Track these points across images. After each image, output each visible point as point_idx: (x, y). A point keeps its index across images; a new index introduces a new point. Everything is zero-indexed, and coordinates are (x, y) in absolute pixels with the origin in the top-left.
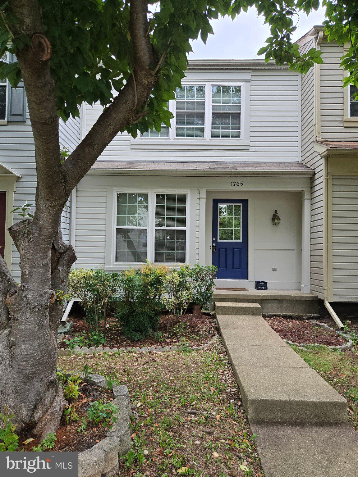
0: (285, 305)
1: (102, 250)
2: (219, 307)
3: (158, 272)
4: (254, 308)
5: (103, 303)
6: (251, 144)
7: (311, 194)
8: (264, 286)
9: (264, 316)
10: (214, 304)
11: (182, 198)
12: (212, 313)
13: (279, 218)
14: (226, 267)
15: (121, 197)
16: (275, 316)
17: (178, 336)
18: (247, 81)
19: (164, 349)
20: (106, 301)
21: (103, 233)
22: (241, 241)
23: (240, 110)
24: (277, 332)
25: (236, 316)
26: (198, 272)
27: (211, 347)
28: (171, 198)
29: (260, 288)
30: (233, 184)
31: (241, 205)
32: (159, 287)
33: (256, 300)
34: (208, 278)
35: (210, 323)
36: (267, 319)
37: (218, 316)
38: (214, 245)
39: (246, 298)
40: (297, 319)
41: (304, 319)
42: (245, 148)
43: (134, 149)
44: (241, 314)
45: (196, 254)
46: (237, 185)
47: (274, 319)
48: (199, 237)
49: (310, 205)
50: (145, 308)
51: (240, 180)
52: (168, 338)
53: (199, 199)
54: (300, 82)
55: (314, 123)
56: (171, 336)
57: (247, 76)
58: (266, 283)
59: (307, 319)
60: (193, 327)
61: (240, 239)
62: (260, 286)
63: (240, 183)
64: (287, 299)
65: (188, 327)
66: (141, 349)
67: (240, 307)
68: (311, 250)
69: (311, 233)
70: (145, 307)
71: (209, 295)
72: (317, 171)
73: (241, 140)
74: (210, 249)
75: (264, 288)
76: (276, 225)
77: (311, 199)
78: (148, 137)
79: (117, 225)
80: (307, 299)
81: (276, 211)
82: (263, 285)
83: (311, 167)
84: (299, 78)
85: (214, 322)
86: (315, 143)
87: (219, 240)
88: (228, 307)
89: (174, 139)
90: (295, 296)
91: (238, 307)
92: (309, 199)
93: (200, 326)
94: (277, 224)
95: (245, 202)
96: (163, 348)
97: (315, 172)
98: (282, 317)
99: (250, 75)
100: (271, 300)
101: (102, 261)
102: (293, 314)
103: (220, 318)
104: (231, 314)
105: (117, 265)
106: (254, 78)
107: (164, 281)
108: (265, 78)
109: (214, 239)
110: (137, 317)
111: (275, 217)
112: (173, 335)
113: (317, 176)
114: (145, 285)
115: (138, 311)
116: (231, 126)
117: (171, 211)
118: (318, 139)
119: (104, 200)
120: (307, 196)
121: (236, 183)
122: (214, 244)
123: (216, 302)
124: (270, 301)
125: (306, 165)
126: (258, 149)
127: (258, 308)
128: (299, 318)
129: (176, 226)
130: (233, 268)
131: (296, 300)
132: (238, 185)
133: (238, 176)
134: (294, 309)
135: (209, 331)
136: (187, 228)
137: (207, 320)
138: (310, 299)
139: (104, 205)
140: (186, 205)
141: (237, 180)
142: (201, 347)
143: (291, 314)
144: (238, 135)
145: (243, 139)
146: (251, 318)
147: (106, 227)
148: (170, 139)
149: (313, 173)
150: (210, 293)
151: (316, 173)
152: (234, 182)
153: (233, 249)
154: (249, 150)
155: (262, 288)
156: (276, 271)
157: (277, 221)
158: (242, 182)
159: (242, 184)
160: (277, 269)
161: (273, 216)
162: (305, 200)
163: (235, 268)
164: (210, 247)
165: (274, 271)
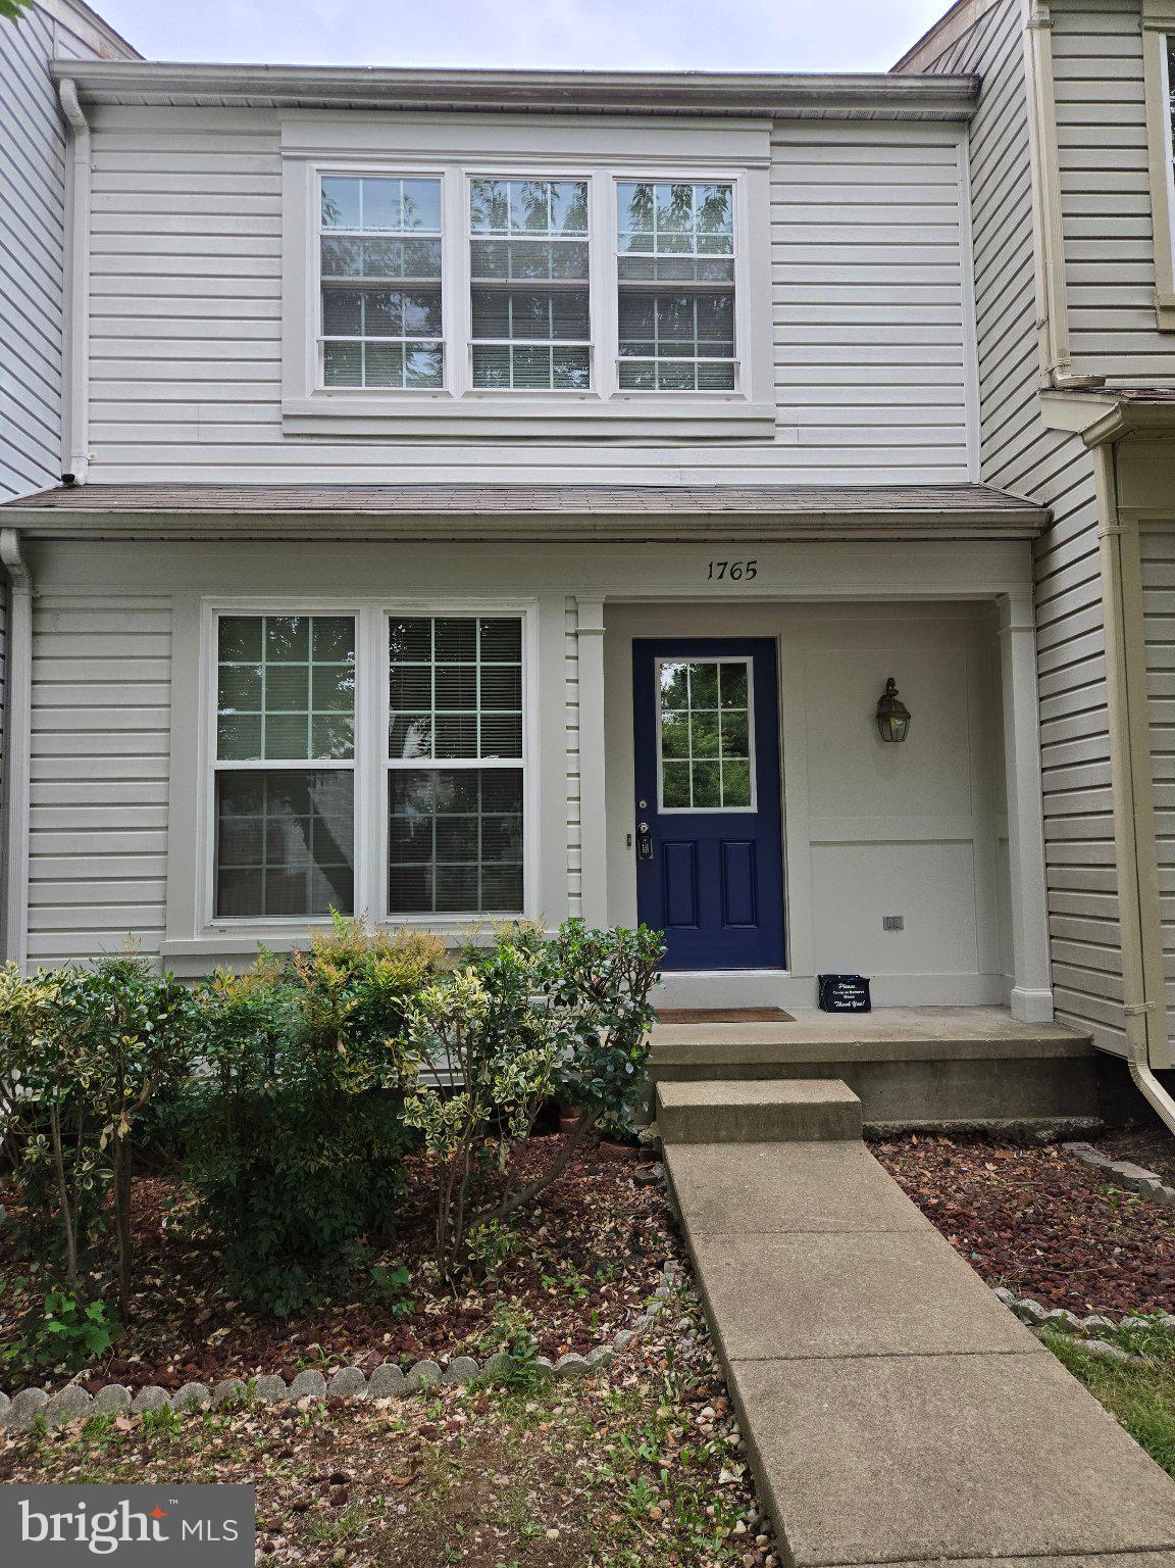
0: (956, 1082)
1: (151, 866)
2: (674, 1111)
3: (384, 971)
4: (828, 1106)
5: (103, 1142)
6: (783, 415)
7: (1037, 607)
8: (858, 998)
9: (873, 1139)
10: (654, 1097)
11: (506, 635)
12: (645, 1134)
13: (906, 712)
14: (696, 921)
15: (235, 634)
16: (920, 1132)
17: (490, 1278)
18: (754, 165)
19: (411, 1379)
20: (124, 1129)
21: (154, 790)
22: (753, 809)
23: (731, 277)
24: (945, 1230)
25: (753, 1148)
26: (578, 963)
27: (646, 1350)
28: (456, 634)
29: (840, 1004)
30: (717, 571)
31: (748, 660)
32: (389, 1043)
33: (831, 1065)
34: (624, 986)
35: (639, 1184)
36: (886, 1148)
37: (670, 1151)
38: (644, 831)
39: (789, 1060)
40: (1011, 1141)
41: (1040, 1144)
42: (755, 432)
43: (298, 435)
44: (774, 1139)
45: (570, 871)
46: (732, 574)
47: (914, 1147)
48: (579, 799)
49: (1034, 653)
50: (320, 1155)
51: (745, 554)
52: (441, 1289)
53: (576, 635)
54: (963, 172)
55: (1041, 315)
56: (452, 1276)
57: (756, 143)
58: (862, 983)
59: (1051, 1142)
60: (560, 1213)
61: (747, 803)
62: (840, 998)
63: (744, 567)
64: (966, 1055)
65: (537, 1212)
66: (289, 1383)
67: (770, 1107)
68: (1046, 841)
69: (1043, 770)
70: (321, 1147)
71: (630, 1069)
72: (1059, 509)
73: (742, 397)
74: (629, 844)
75: (855, 1004)
76: (892, 740)
77: (1038, 629)
78: (361, 388)
79: (220, 757)
80: (1048, 1055)
81: (891, 682)
82: (849, 991)
83: (1030, 499)
84: (961, 154)
85: (654, 1182)
86: (1050, 395)
87: (662, 810)
88: (716, 1107)
89: (467, 394)
90: (996, 1045)
91: (758, 1106)
92: (1027, 630)
93: (594, 1201)
94: (896, 738)
95: (765, 651)
96: (406, 1370)
97: (1051, 514)
98: (948, 1136)
99: (766, 139)
100: (896, 1062)
101: (151, 915)
102: (993, 1121)
103: (682, 1161)
104: (731, 1140)
105: (223, 930)
106: (783, 154)
107: (414, 1017)
108: (827, 155)
109: (643, 804)
110: (286, 1197)
111: (889, 710)
112: (464, 1272)
113: (1060, 532)
114: (325, 1038)
115: (289, 1168)
116: (696, 341)
117: (455, 691)
118: (1059, 377)
119: (159, 646)
120: (1018, 617)
121: (729, 567)
122: (644, 827)
123: (660, 1085)
124: (893, 1067)
125: (1007, 492)
126: (807, 436)
127: (848, 1106)
128: (1020, 1139)
129: (479, 754)
130: (726, 920)
131: (1004, 1061)
132: (736, 575)
133: (737, 535)
134: (996, 1100)
135: (636, 1233)
136: (530, 762)
137: (625, 1169)
138: (1062, 1052)
139: (157, 669)
140: (523, 664)
141: (731, 555)
142: (597, 1354)
143: (983, 1121)
144: (726, 378)
145: (749, 395)
146: (818, 1153)
147: (168, 765)
148: (447, 394)
149: (1043, 519)
150: (633, 1062)
151: (1056, 518)
152: (719, 564)
153: (721, 842)
154: (772, 438)
155: (849, 1005)
156: (901, 933)
157: (896, 723)
158: (755, 562)
159: (754, 571)
160: (905, 924)
161: (881, 702)
162: (1013, 634)
163: (730, 921)
164: (629, 836)
165: (894, 932)
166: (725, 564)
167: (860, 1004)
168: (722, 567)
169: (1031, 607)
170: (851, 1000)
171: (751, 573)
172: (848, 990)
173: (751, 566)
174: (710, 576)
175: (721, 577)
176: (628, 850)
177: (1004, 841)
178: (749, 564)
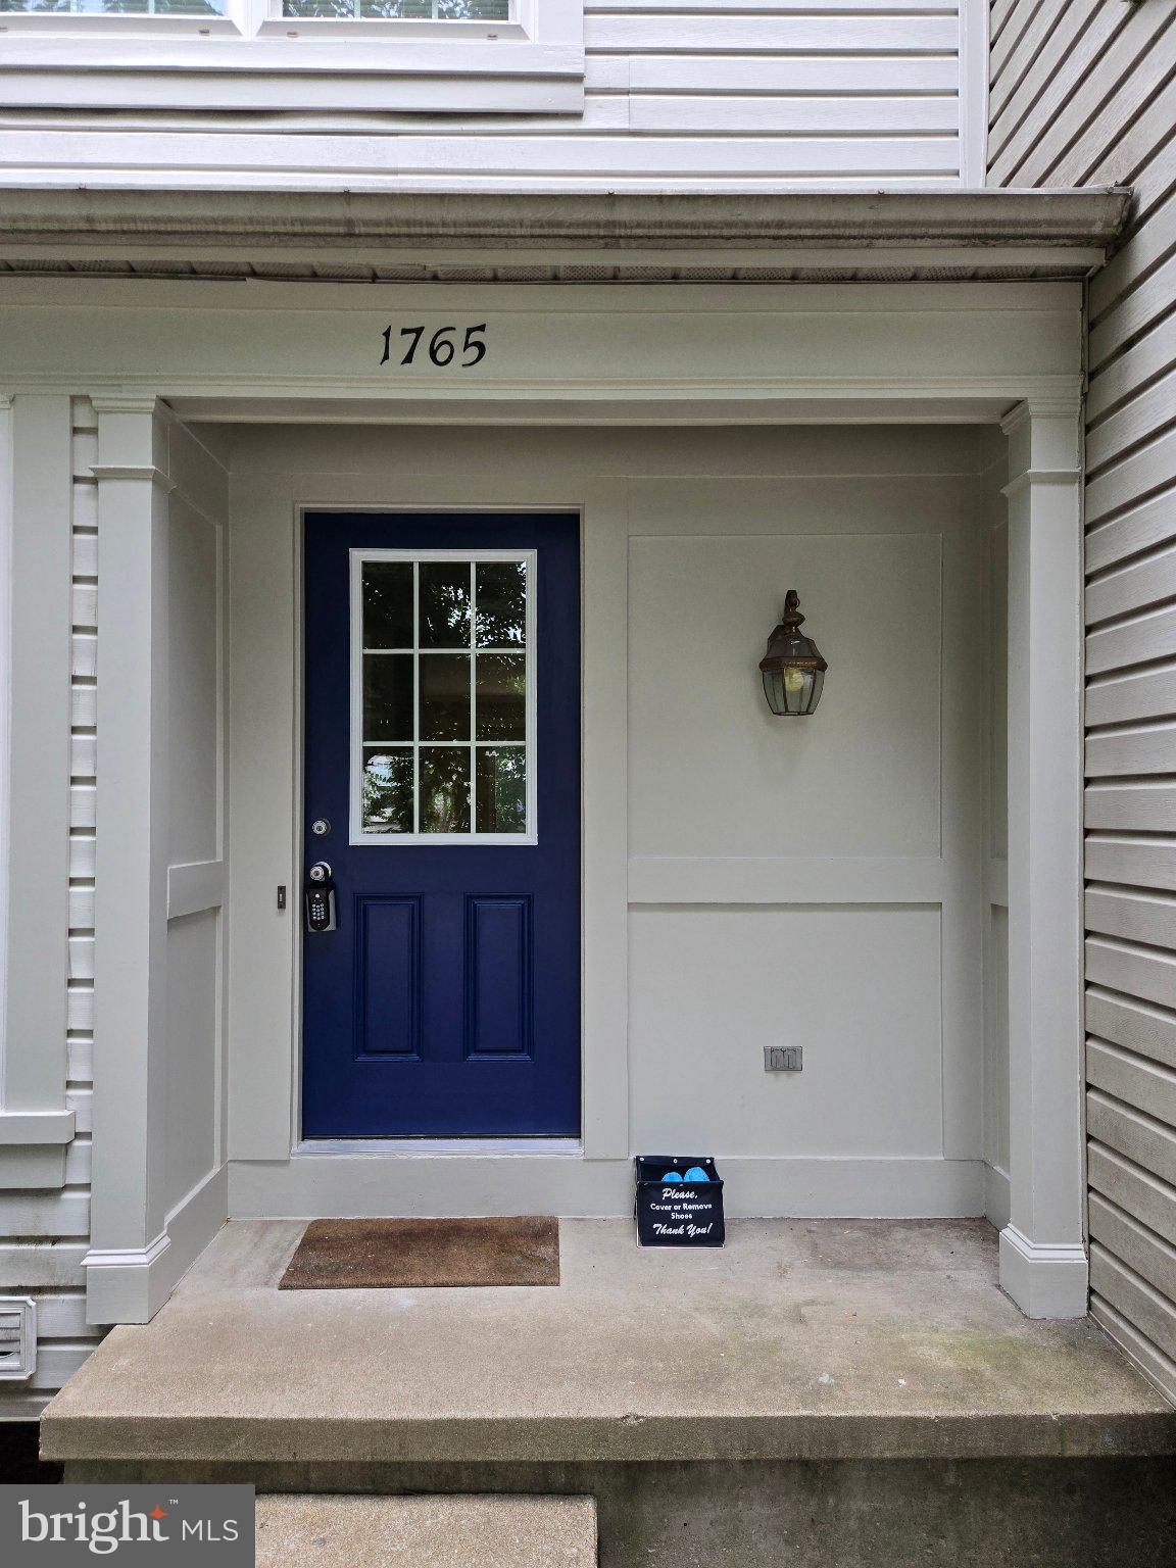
6: (599, 69)
7: (1088, 425)
8: (699, 1219)
13: (818, 657)
14: (416, 1045)
22: (529, 837)
29: (662, 1229)
30: (400, 345)
31: (528, 557)
33: (570, 1466)
38: (319, 879)
42: (548, 104)
46: (433, 354)
49: (1076, 528)
51: (462, 309)
53: (94, 480)
61: (519, 827)
62: (665, 1218)
63: (457, 338)
64: (883, 1449)
68: (1088, 934)
69: (1087, 784)
72: (1152, 186)
73: (520, 33)
74: (281, 905)
75: (692, 1230)
76: (786, 712)
77: (1089, 476)
81: (791, 599)
87: (360, 837)
90: (952, 1427)
92: (1065, 479)
94: (805, 706)
97: (1133, 201)
100: (723, 1463)
109: (320, 827)
111: (785, 654)
120: (1046, 452)
121: (427, 337)
122: (318, 870)
124: (714, 1472)
130: (471, 1044)
132: (442, 355)
141: (431, 311)
145: (534, 30)
152: (405, 331)
153: (469, 898)
154: (577, 116)
155: (680, 1231)
156: (796, 1075)
157: (796, 680)
158: (482, 328)
159: (481, 347)
160: (806, 1060)
161: (772, 639)
162: (1034, 489)
163: (481, 1046)
164: (282, 890)
165: (783, 1076)
166: (419, 331)
167: (704, 1231)
168: (413, 336)
169: (1075, 428)
170: (686, 1222)
171: (474, 352)
172: (680, 1201)
173: (475, 337)
174: (386, 357)
175: (408, 359)
176: (281, 914)
177: (999, 911)
178: (470, 331)
